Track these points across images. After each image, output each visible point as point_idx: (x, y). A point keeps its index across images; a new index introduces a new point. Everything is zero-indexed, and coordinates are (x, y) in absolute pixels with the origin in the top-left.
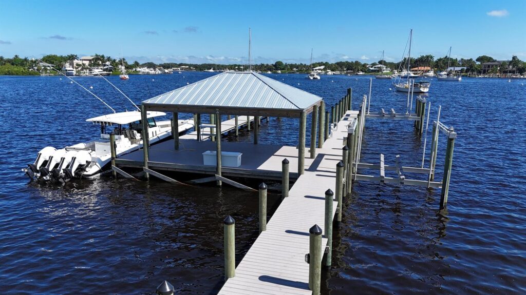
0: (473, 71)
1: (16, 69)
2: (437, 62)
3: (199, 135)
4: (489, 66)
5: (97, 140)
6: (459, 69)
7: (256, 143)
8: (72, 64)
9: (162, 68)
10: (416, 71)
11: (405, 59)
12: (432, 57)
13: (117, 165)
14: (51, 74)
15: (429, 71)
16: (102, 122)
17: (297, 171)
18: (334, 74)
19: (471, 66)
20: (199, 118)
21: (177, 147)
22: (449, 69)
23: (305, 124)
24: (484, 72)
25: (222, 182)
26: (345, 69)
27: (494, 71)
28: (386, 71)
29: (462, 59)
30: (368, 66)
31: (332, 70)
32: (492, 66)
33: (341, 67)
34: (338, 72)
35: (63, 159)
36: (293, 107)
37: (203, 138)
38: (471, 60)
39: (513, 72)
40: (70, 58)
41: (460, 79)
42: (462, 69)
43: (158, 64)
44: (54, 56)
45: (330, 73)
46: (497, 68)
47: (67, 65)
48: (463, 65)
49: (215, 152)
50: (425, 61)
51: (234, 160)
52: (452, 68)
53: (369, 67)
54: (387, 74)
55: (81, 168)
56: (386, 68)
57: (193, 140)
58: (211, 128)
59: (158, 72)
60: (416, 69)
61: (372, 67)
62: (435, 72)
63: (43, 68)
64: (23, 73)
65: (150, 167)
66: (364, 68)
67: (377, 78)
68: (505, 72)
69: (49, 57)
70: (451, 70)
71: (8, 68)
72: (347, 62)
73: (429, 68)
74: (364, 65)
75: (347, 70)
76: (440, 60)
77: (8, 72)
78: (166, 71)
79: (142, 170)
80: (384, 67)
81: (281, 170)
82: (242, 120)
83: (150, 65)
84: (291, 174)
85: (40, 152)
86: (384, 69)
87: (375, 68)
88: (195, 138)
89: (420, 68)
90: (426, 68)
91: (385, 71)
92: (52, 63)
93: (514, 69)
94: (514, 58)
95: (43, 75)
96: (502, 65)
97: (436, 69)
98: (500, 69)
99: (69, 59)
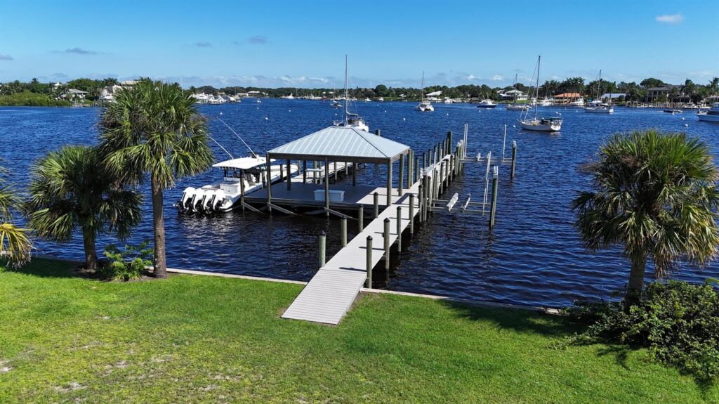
0: (634, 99)
1: (39, 98)
2: (588, 86)
3: (305, 178)
4: (655, 92)
5: (221, 182)
6: (616, 96)
7: (354, 185)
8: (110, 91)
9: (224, 93)
10: (561, 98)
11: (547, 82)
12: (581, 80)
13: (245, 201)
14: (86, 105)
15: (577, 98)
16: (224, 167)
17: (386, 204)
18: (453, 102)
19: (632, 93)
20: (305, 164)
21: (289, 188)
22: (604, 97)
23: (391, 168)
24: (650, 100)
25: (330, 214)
26: (469, 96)
27: (662, 100)
28: (522, 97)
29: (622, 83)
30: (498, 92)
31: (452, 97)
32: (660, 92)
33: (464, 92)
34: (459, 100)
35: (204, 197)
36: (383, 156)
37: (309, 181)
38: (633, 83)
39: (686, 101)
40: (107, 82)
41: (611, 111)
42: (620, 97)
43: (219, 89)
44: (87, 80)
45: (448, 100)
46: (666, 94)
47: (105, 92)
48: (623, 91)
49: (324, 191)
50: (572, 85)
51: (338, 196)
52: (608, 95)
53: (501, 92)
54: (522, 103)
55: (219, 204)
56: (523, 94)
57: (299, 183)
58: (315, 172)
59: (221, 100)
60: (562, 95)
61: (504, 93)
62: (585, 101)
63: (74, 96)
64: (49, 104)
65: (272, 203)
66: (493, 94)
67: (509, 109)
68: (676, 101)
69: (80, 81)
70: (606, 98)
71: (28, 96)
72: (472, 86)
73: (578, 95)
74: (494, 91)
75: (472, 97)
76: (592, 84)
77: (30, 101)
78: (232, 99)
79: (266, 205)
80: (520, 93)
81: (373, 203)
82: (340, 165)
83: (209, 90)
84: (379, 206)
85: (185, 191)
86: (520, 95)
87: (508, 94)
88: (302, 181)
89: (566, 95)
90: (574, 95)
91: (521, 99)
92: (85, 90)
93: (688, 96)
94: (687, 81)
95: (76, 105)
96: (673, 91)
97: (587, 96)
98: (670, 95)
99: (106, 85)
